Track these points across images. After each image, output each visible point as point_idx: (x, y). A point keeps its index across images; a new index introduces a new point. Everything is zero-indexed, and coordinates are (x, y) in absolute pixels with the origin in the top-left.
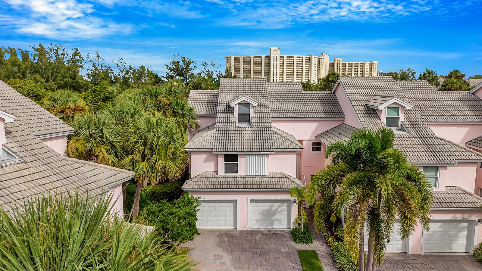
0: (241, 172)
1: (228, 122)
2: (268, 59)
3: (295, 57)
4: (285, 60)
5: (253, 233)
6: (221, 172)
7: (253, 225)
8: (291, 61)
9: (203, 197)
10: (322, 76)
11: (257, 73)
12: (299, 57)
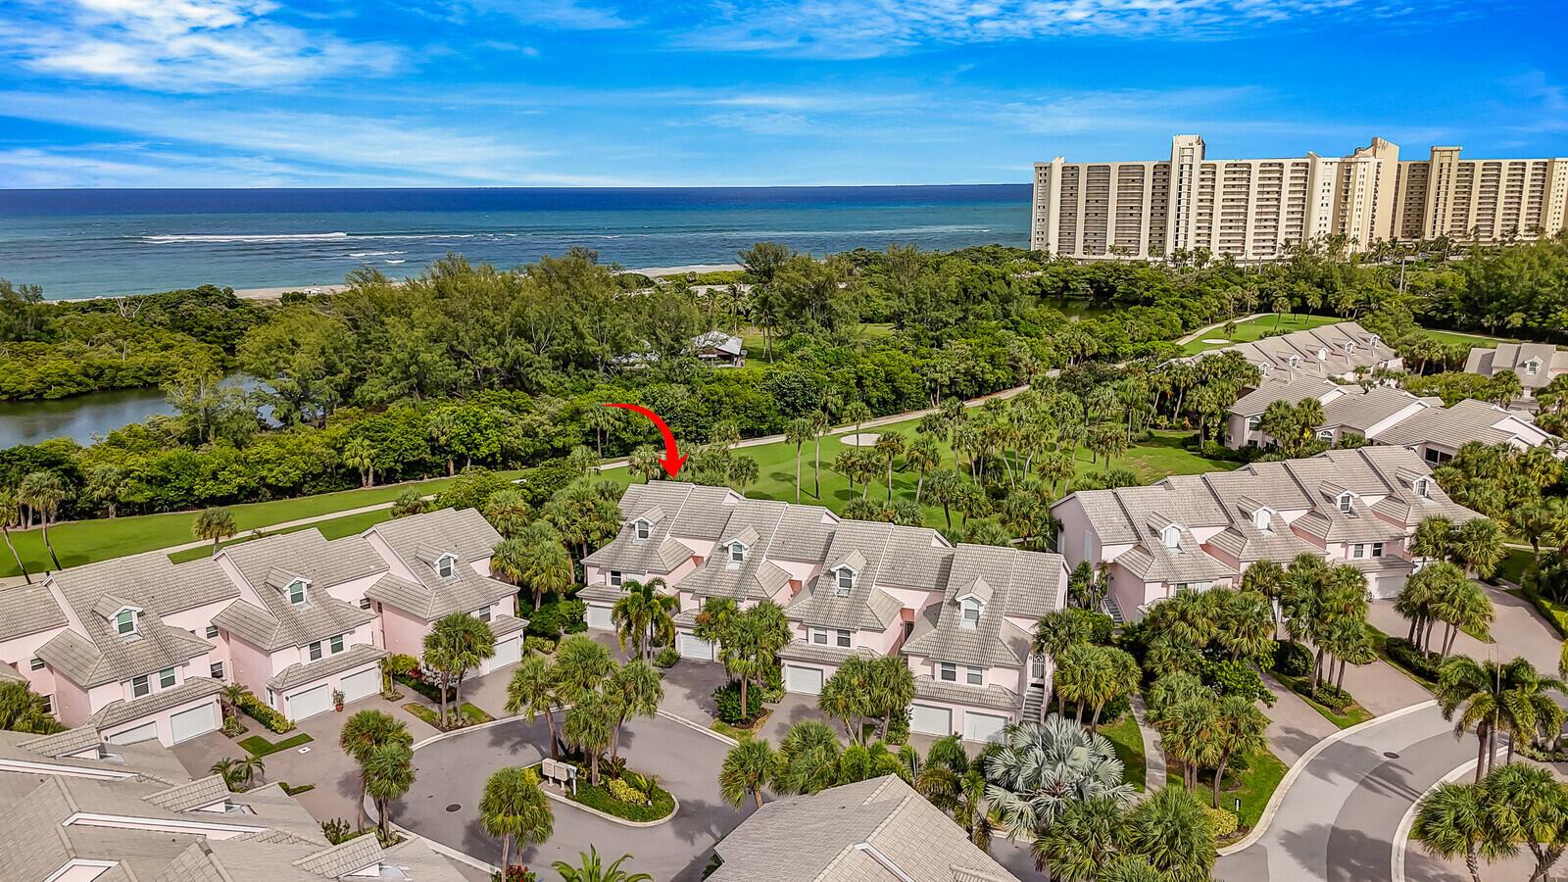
2: (1165, 173)
3: (1256, 164)
4: (1220, 176)
8: (1242, 179)
10: (1355, 219)
11: (1129, 214)
12: (1271, 165)
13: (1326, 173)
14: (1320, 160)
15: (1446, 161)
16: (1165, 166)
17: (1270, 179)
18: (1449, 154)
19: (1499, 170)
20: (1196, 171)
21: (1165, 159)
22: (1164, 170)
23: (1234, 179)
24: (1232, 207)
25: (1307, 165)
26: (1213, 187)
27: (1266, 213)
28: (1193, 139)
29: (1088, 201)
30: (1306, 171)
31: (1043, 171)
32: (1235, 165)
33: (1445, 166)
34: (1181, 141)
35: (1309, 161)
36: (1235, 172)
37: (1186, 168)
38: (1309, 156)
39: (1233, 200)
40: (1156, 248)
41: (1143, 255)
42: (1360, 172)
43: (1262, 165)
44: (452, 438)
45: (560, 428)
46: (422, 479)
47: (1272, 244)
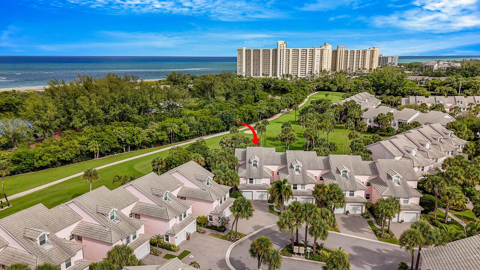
0: (254, 183)
1: (250, 166)
3: (300, 49)
4: (291, 53)
5: (257, 200)
6: (248, 183)
7: (257, 199)
8: (296, 54)
9: (243, 190)
10: (324, 65)
11: (266, 64)
12: (304, 50)
13: (317, 53)
14: (316, 49)
15: (341, 50)
16: (276, 50)
17: (304, 54)
18: (342, 48)
19: (354, 53)
20: (285, 51)
21: (276, 48)
22: (275, 51)
23: (294, 54)
24: (294, 62)
25: (313, 50)
26: (289, 56)
27: (303, 64)
28: (283, 42)
29: (254, 60)
30: (313, 51)
31: (240, 51)
32: (295, 50)
33: (341, 51)
34: (280, 42)
35: (313, 49)
36: (295, 52)
37: (282, 50)
38: (313, 47)
39: (294, 60)
40: (275, 74)
41: (271, 76)
42: (325, 52)
43: (302, 50)
44: (126, 138)
45: (160, 133)
46: (114, 154)
47: (305, 73)
